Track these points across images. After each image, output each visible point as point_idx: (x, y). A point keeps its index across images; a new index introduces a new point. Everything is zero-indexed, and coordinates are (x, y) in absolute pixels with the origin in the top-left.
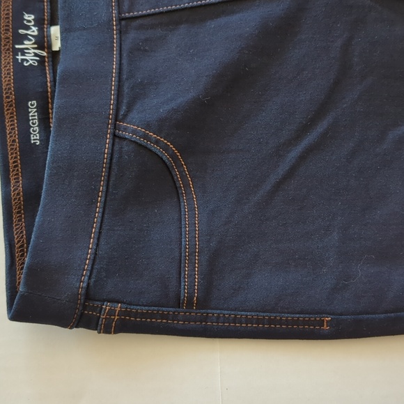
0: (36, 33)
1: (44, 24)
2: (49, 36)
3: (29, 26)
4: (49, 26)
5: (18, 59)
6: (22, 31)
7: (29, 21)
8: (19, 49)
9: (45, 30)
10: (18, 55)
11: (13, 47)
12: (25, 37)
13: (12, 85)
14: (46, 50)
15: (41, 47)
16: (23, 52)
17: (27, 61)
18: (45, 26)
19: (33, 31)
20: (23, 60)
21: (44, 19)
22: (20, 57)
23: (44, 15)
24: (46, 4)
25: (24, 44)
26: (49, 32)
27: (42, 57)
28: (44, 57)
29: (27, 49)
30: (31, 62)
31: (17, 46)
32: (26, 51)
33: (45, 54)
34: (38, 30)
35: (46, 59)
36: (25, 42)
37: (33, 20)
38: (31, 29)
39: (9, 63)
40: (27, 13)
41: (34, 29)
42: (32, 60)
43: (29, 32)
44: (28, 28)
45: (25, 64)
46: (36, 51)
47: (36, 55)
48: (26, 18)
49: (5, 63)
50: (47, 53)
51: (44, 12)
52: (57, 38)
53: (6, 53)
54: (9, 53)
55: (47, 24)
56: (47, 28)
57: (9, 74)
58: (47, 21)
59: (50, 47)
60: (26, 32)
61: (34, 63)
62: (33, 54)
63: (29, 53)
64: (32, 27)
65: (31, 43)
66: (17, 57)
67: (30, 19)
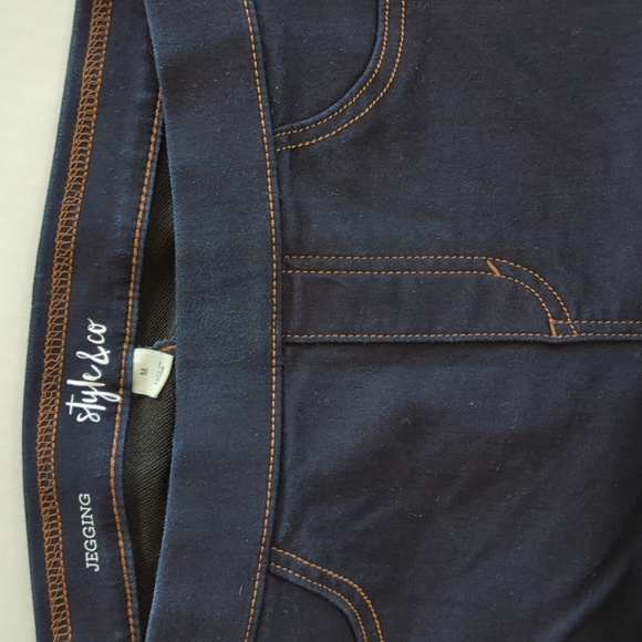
0: (106, 361)
1: (123, 342)
2: (130, 368)
3: (96, 345)
4: (132, 346)
5: (68, 407)
6: (81, 354)
7: (96, 337)
9: (124, 354)
10: (69, 401)
11: (63, 382)
12: (86, 366)
13: (52, 459)
14: (121, 392)
15: (111, 386)
16: (79, 394)
17: (84, 413)
18: (125, 346)
20: (77, 410)
21: (124, 334)
22: (72, 404)
23: (126, 327)
26: (130, 358)
27: (111, 406)
28: (117, 404)
29: (87, 389)
30: (89, 415)
31: (70, 382)
32: (84, 392)
33: (118, 399)
34: (111, 356)
35: (119, 409)
36: (85, 376)
37: (103, 334)
38: (98, 352)
39: (51, 416)
40: (95, 321)
41: (104, 352)
42: (92, 411)
43: (93, 358)
45: (79, 419)
46: (102, 394)
47: (101, 401)
48: (91, 329)
49: (45, 415)
50: (122, 396)
51: (127, 320)
52: (144, 371)
53: (48, 395)
54: (54, 394)
55: (129, 343)
56: (127, 351)
57: (48, 438)
58: (130, 336)
59: (129, 386)
60: (88, 356)
61: (95, 417)
62: (95, 400)
63: (89, 397)
64: (101, 348)
65: (95, 378)
66: (67, 404)
67: (98, 332)
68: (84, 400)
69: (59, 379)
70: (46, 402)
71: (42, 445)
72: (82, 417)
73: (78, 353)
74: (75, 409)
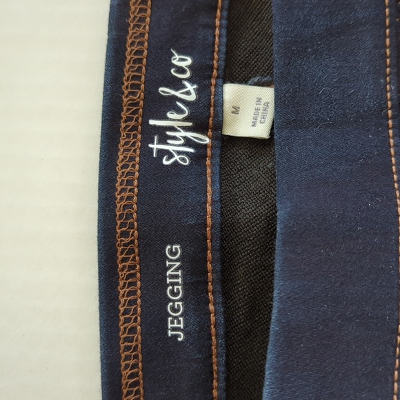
0: (193, 97)
1: (210, 77)
2: (219, 104)
3: (181, 80)
4: (220, 81)
5: (152, 149)
6: (164, 90)
7: (181, 70)
8: (155, 127)
9: (213, 89)
10: (153, 143)
11: (145, 123)
12: (171, 103)
13: (135, 207)
14: (210, 133)
15: (200, 127)
16: (163, 135)
17: (170, 156)
18: (213, 81)
19: (188, 93)
20: (162, 153)
21: (212, 67)
22: (155, 146)
23: (213, 59)
24: (217, 32)
25: (166, 118)
26: (219, 94)
27: (200, 148)
28: (206, 146)
29: (172, 129)
30: (177, 157)
31: (152, 122)
32: (169, 133)
33: (207, 141)
34: (198, 91)
35: (209, 152)
36: (169, 115)
37: (190, 67)
38: (184, 87)
39: (132, 159)
40: (179, 53)
41: (190, 87)
42: (179, 153)
43: (178, 94)
44: (177, 84)
45: (165, 162)
46: (189, 135)
47: (188, 142)
48: (175, 62)
49: (125, 157)
50: (212, 138)
51: (213, 51)
52: (236, 110)
53: (128, 136)
54: (135, 136)
55: (218, 77)
56: (215, 86)
57: (130, 182)
58: (218, 70)
59: (219, 125)
60: (173, 92)
61: (183, 160)
62: (182, 142)
63: (174, 138)
64: (186, 83)
65: (181, 117)
66: (150, 146)
67: (183, 64)
68: (169, 141)
69: (140, 120)
70: (126, 143)
71: (123, 190)
72: (168, 160)
73: (161, 89)
74: (159, 151)
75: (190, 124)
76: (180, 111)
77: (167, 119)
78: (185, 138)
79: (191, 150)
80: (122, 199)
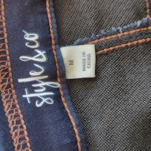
0: (44, 59)
1: (51, 44)
2: (61, 60)
3: (33, 49)
4: (57, 46)
6: (24, 58)
7: (32, 43)
9: (54, 52)
10: (25, 94)
11: (15, 82)
12: (30, 65)
13: (27, 138)
14: (59, 80)
15: (53, 78)
17: (40, 100)
18: (53, 47)
19: (41, 57)
20: (34, 100)
21: (50, 38)
22: (27, 96)
23: (50, 33)
24: (49, 16)
26: (60, 54)
27: (56, 90)
28: (58, 89)
29: (36, 82)
30: (44, 100)
31: (20, 80)
32: (34, 85)
33: (59, 85)
35: (62, 93)
36: (31, 73)
37: (38, 40)
38: (37, 53)
39: (14, 106)
40: (28, 32)
41: (40, 53)
42: (45, 97)
43: (33, 59)
44: (31, 52)
45: (38, 105)
46: (48, 84)
47: (48, 89)
48: (27, 38)
49: (9, 106)
50: (61, 83)
51: (49, 28)
52: (71, 63)
53: (6, 92)
54: (11, 91)
55: (55, 44)
56: (55, 50)
57: (18, 122)
58: (54, 39)
59: (63, 75)
60: (30, 58)
61: (49, 101)
62: (44, 89)
63: (38, 88)
64: (38, 51)
65: (39, 73)
66: (24, 96)
67: (33, 39)
68: (36, 91)
69: (11, 80)
70: (7, 97)
71: (15, 128)
72: (39, 103)
73: (21, 58)
74: (31, 98)
75: (46, 77)
76: (38, 70)
77: (30, 76)
78: (45, 86)
79: (52, 93)
80: (16, 134)
